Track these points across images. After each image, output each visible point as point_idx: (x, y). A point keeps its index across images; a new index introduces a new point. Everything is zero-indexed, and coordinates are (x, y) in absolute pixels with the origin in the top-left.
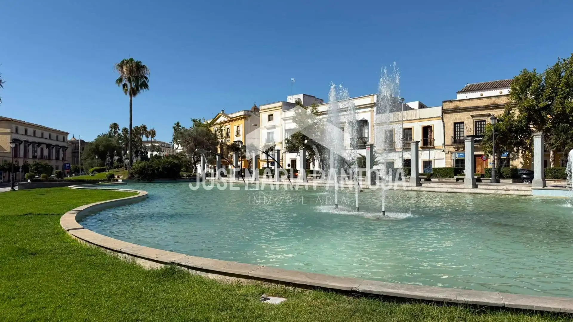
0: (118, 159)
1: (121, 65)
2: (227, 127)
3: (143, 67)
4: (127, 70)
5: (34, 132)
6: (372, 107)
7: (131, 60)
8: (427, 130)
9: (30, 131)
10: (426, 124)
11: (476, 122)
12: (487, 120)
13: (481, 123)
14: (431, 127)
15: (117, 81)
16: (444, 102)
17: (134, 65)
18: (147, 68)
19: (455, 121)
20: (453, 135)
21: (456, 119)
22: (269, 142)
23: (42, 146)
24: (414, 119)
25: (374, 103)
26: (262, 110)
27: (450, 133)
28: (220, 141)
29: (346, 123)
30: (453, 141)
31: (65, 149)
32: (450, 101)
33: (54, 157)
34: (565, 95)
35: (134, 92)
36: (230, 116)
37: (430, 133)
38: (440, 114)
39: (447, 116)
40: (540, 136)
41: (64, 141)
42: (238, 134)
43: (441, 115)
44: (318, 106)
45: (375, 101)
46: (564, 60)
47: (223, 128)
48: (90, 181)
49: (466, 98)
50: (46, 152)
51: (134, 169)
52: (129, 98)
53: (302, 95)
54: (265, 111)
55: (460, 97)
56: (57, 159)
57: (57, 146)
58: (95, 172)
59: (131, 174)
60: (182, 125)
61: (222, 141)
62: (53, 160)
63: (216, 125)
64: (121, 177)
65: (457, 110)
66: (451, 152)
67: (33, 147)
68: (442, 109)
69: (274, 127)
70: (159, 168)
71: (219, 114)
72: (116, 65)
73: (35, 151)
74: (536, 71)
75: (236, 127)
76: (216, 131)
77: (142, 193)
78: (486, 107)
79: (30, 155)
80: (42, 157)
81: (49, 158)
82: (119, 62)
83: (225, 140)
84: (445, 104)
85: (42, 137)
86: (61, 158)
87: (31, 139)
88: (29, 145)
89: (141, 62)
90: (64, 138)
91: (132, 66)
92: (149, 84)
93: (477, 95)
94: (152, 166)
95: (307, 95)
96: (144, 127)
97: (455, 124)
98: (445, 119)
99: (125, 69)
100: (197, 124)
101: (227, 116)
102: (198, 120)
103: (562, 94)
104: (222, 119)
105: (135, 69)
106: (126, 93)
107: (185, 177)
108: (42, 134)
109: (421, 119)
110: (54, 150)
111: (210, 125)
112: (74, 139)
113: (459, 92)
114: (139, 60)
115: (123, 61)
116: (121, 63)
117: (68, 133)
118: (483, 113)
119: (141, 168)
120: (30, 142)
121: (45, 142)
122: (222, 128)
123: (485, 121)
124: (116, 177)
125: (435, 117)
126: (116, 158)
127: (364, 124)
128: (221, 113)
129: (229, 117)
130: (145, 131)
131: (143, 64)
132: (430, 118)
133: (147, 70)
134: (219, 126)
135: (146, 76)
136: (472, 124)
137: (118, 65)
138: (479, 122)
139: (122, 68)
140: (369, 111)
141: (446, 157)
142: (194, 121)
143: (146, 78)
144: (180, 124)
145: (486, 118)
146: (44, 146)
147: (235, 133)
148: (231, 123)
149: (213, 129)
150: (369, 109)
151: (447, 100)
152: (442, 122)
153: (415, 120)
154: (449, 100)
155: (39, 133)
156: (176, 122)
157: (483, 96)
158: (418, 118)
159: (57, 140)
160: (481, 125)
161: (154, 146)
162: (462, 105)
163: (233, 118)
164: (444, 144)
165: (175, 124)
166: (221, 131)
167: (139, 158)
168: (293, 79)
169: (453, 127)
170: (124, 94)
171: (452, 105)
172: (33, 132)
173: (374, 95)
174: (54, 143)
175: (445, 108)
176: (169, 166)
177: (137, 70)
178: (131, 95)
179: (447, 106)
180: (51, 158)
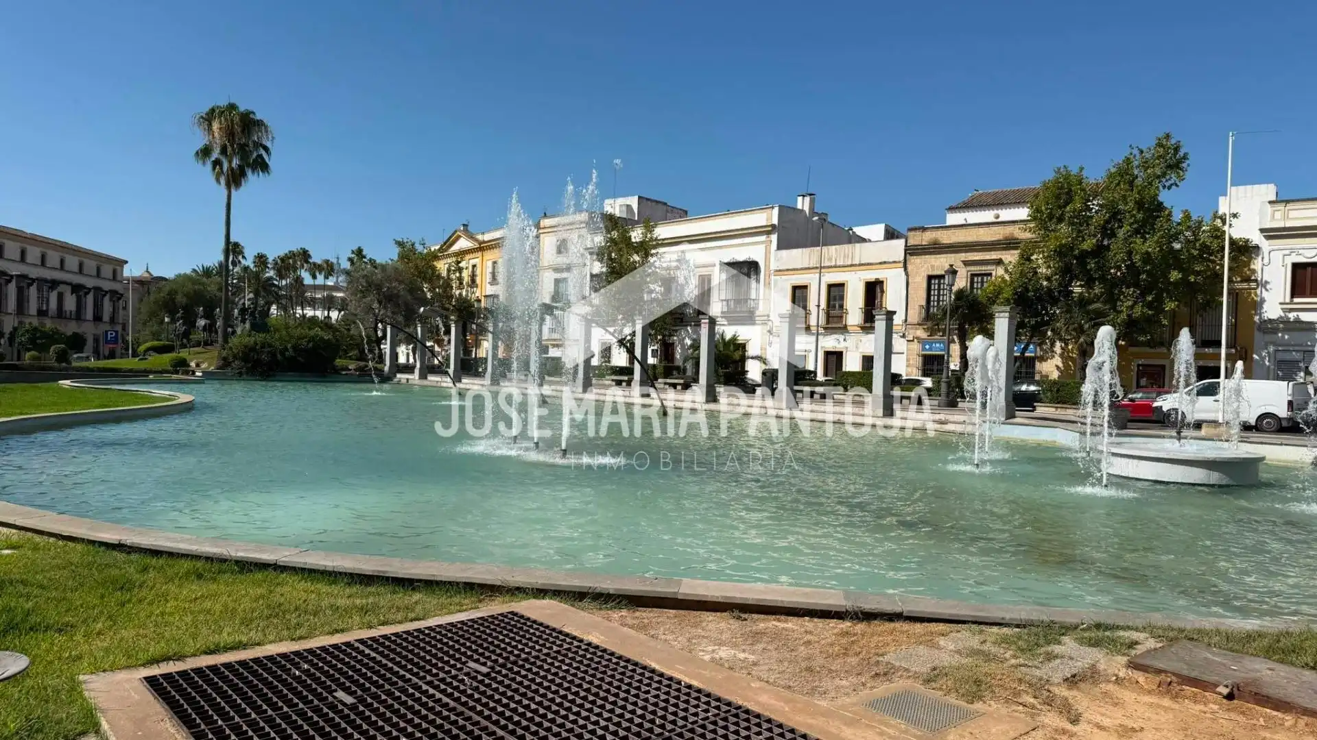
0: (205, 325)
1: (209, 118)
2: (473, 262)
3: (260, 124)
4: (220, 129)
5: (43, 257)
6: (768, 233)
7: (232, 107)
8: (873, 290)
9: (34, 254)
10: (872, 276)
11: (973, 276)
12: (994, 273)
13: (982, 279)
14: (882, 282)
15: (197, 153)
16: (910, 230)
17: (236, 119)
18: (266, 127)
19: (930, 273)
20: (924, 303)
21: (933, 266)
22: (556, 302)
23: (61, 288)
24: (849, 263)
25: (773, 226)
26: (545, 228)
27: (919, 297)
28: (457, 292)
29: (714, 265)
30: (923, 315)
31: (116, 296)
32: (924, 229)
33: (89, 314)
34: (1135, 226)
35: (235, 179)
36: (480, 237)
37: (879, 295)
38: (900, 256)
39: (915, 261)
40: (1007, 314)
41: (114, 278)
42: (494, 280)
43: (902, 258)
44: (656, 225)
45: (775, 221)
46: (1142, 152)
47: (463, 264)
48: (131, 371)
49: (964, 222)
50: (70, 303)
51: (231, 348)
52: (225, 192)
53: (636, 198)
54: (549, 230)
55: (953, 218)
56: (98, 318)
57: (97, 289)
58: (151, 352)
59: (225, 359)
60: (369, 253)
61: (460, 294)
62: (85, 320)
63: (449, 256)
64: (204, 366)
65: (936, 248)
66: (917, 338)
67: (39, 290)
68: (906, 246)
69: (568, 269)
70: (286, 349)
71: (456, 232)
72: (198, 117)
73: (43, 299)
74: (1084, 173)
75: (490, 264)
76: (449, 270)
77: (183, 398)
78: (993, 244)
79: (33, 308)
80: (61, 313)
81: (79, 316)
82: (206, 109)
83: (467, 291)
84: (911, 234)
85: (62, 267)
86: (106, 317)
87: (34, 273)
88: (30, 285)
89: (254, 113)
90: (115, 272)
91: (232, 121)
92: (272, 162)
93: (987, 216)
94: (270, 346)
95: (648, 199)
96: (305, 255)
97: (930, 278)
98: (910, 268)
99: (216, 126)
100: (407, 252)
101: (471, 237)
102: (408, 245)
103: (1131, 225)
104: (463, 244)
105: (238, 129)
106: (218, 180)
107: (352, 372)
108: (62, 262)
109: (863, 265)
110: (90, 298)
111: (435, 256)
112: (146, 275)
113: (952, 209)
114: (250, 109)
115: (213, 110)
116: (207, 114)
117: (126, 262)
118: (988, 257)
119: (246, 347)
120: (32, 279)
121: (69, 281)
122: (461, 265)
123: (990, 275)
124: (193, 364)
125: (889, 263)
126: (202, 323)
127: (749, 269)
128: (460, 231)
129: (477, 240)
130: (307, 262)
131: (258, 117)
132: (880, 263)
133: (267, 132)
134: (454, 259)
135: (264, 143)
136: (965, 280)
137: (202, 117)
138: (978, 275)
139: (210, 125)
140: (762, 242)
141: (908, 350)
142: (400, 244)
143: (266, 149)
144: (364, 253)
145: (994, 267)
146: (67, 290)
147: (488, 278)
148: (480, 253)
149: (442, 266)
150: (763, 238)
151: (916, 225)
152: (903, 273)
153: (852, 265)
154: (921, 225)
155: (53, 258)
156: (355, 248)
157: (999, 220)
158: (857, 262)
159: (98, 275)
160: (982, 282)
161: (333, 297)
162: (946, 238)
163: (484, 242)
164: (906, 320)
165: (353, 252)
166: (460, 270)
167: (248, 325)
168: (618, 161)
169: (925, 285)
170: (215, 182)
171: (926, 238)
172: (39, 255)
173: (773, 208)
174: (90, 283)
175: (911, 242)
176: (311, 345)
177: (243, 131)
178: (228, 186)
179: (917, 239)
180: (83, 317)
